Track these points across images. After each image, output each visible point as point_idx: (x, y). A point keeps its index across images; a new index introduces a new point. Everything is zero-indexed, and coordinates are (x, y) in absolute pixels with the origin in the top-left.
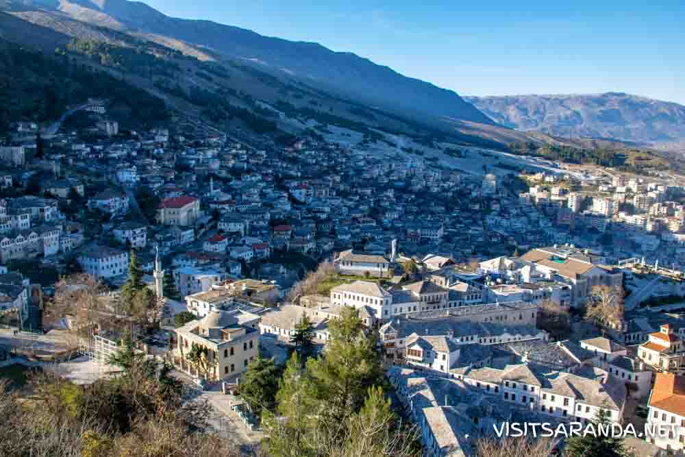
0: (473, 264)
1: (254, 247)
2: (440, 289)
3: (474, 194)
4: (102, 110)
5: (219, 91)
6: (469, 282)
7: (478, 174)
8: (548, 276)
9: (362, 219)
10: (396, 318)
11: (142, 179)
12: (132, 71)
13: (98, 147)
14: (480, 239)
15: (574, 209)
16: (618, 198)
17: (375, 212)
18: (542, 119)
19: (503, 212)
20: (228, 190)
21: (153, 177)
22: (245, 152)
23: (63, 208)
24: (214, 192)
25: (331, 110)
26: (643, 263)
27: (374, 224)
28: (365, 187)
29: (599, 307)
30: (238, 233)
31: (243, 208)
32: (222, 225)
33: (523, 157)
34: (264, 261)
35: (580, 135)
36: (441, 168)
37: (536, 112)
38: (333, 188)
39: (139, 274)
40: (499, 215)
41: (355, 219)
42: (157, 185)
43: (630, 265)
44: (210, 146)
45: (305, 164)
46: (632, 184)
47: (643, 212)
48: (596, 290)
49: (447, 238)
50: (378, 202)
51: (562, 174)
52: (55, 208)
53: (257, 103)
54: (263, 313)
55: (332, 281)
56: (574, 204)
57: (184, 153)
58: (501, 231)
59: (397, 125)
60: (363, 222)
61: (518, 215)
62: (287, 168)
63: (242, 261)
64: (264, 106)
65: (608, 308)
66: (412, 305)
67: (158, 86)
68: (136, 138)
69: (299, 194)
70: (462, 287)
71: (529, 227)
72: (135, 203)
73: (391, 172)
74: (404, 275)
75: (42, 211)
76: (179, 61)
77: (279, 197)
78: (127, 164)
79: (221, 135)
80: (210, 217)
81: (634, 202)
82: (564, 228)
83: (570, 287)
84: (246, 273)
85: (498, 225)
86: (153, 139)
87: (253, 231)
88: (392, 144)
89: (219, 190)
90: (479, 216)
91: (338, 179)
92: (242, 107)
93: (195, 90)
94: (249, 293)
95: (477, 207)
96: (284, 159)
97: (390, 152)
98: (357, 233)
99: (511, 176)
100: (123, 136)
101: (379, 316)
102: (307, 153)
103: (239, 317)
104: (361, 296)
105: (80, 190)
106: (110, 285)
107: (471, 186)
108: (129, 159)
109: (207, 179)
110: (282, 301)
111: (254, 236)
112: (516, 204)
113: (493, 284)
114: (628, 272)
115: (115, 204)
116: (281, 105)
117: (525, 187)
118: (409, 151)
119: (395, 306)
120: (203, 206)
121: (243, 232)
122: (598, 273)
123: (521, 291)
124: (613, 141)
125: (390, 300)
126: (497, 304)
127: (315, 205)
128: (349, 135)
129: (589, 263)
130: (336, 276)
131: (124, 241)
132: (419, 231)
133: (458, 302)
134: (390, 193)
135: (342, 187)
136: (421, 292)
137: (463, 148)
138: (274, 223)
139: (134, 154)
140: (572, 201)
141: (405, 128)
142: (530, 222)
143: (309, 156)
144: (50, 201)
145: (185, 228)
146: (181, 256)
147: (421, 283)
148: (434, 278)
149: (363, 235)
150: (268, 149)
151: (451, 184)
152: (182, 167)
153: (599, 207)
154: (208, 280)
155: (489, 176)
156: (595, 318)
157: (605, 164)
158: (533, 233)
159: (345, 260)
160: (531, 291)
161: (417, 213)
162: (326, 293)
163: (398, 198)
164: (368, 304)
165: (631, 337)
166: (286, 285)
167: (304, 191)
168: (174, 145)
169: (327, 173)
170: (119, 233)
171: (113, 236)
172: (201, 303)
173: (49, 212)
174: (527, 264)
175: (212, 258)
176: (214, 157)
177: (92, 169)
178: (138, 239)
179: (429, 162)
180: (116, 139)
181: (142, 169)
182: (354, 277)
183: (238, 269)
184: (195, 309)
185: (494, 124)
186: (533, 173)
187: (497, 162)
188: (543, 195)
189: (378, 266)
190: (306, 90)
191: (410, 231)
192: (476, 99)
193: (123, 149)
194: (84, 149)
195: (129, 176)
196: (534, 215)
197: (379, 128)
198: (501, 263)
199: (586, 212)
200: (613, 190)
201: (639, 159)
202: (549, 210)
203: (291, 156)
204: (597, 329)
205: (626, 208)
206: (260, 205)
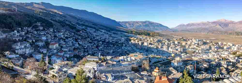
0: (118, 58)
1: (69, 54)
2: (110, 63)
3: (119, 42)
4: (40, 25)
5: (64, 20)
6: (116, 62)
7: (120, 38)
8: (134, 59)
9: (94, 48)
10: (100, 70)
11: (47, 39)
12: (46, 16)
13: (38, 32)
14: (121, 52)
15: (140, 45)
16: (149, 42)
17: (97, 47)
18: (134, 26)
19: (126, 46)
20: (65, 42)
21: (49, 38)
22: (69, 33)
23: (31, 44)
24: (62, 42)
25: (88, 24)
26: (153, 55)
27: (97, 49)
28: (95, 41)
29: (144, 65)
30: (66, 51)
31: (68, 46)
32: (63, 49)
33: (130, 34)
34: (72, 57)
35: (141, 29)
36: (112, 37)
37: (132, 24)
38: (88, 42)
39: (43, 59)
40: (125, 46)
41: (93, 48)
42: (49, 40)
43: (151, 56)
44: (61, 32)
45: (82, 36)
46: (151, 39)
47: (154, 45)
48: (144, 62)
49: (113, 52)
50: (98, 44)
51: (138, 38)
52: (29, 44)
53: (72, 23)
54: (70, 69)
55: (86, 62)
56: (140, 44)
57: (56, 34)
58: (126, 50)
59: (102, 27)
60: (95, 49)
61: (129, 47)
62: (78, 37)
63: (66, 57)
64: (73, 23)
65: (146, 65)
66: (104, 67)
67: (51, 19)
68: (46, 30)
69: (81, 43)
70: (115, 63)
71: (131, 49)
72: (45, 44)
73: (101, 38)
74: (102, 61)
75: (26, 44)
76: (56, 14)
77: (76, 43)
78: (44, 36)
79: (64, 30)
80: (60, 47)
81: (152, 43)
82: (139, 49)
83: (138, 61)
84: (68, 60)
85: (124, 49)
86: (50, 30)
87: (69, 51)
88: (101, 32)
89: (63, 42)
90: (121, 47)
91: (89, 39)
92: (69, 24)
93: (59, 20)
94: (67, 64)
95: (120, 45)
96: (77, 35)
97: (101, 33)
98: (93, 51)
99: (127, 38)
100: (44, 30)
101: (96, 70)
102: (83, 33)
103: (63, 69)
104: (92, 65)
105: (34, 41)
106: (38, 61)
107: (119, 41)
108: (45, 35)
109: (60, 39)
110: (74, 66)
111: (69, 52)
112: (128, 44)
113: (122, 62)
114: (150, 57)
115: (40, 44)
116: (78, 23)
117: (130, 40)
118: (105, 33)
119: (99, 68)
120: (59, 45)
121: (67, 51)
122: (144, 58)
123: (128, 63)
124: (148, 30)
125: (98, 66)
126: (123, 66)
127: (84, 45)
128: (92, 30)
129: (142, 56)
130: (86, 61)
131: (42, 52)
132: (107, 51)
133: (114, 66)
134: (101, 42)
135: (90, 41)
136: (106, 64)
137: (117, 32)
138: (74, 49)
139: (45, 33)
140: (140, 43)
141: (105, 28)
142: (131, 48)
143: (83, 34)
144: (28, 43)
145: (55, 50)
146: (53, 55)
147: (106, 62)
148: (109, 61)
149: (94, 52)
150: (74, 33)
151: (114, 40)
152: (55, 36)
153: (145, 44)
154: (59, 61)
155: (123, 38)
156: (144, 67)
157: (146, 35)
158: (132, 50)
159: (89, 57)
160: (130, 63)
161: (107, 47)
162: (84, 65)
163: (103, 44)
164: (93, 67)
165: (151, 70)
166: (76, 63)
167: (81, 42)
168: (54, 32)
169: (87, 38)
170: (41, 50)
171: (40, 51)
172: (56, 66)
173: (28, 45)
174: (129, 57)
175: (60, 56)
176: (62, 34)
177: (37, 37)
178: (45, 51)
179: (109, 36)
180: (42, 30)
181: (47, 37)
182: (90, 61)
183: (66, 59)
184: (55, 67)
185: (124, 27)
186: (132, 37)
187: (124, 35)
188: (134, 42)
189: (96, 59)
190: (83, 20)
191: (105, 51)
192: (120, 22)
193: (43, 32)
194: (36, 32)
195: (44, 38)
196: (132, 46)
197: (98, 28)
198: (124, 57)
199: (143, 45)
200: (148, 41)
201: (153, 34)
202: (135, 45)
203: (79, 34)
204: (144, 70)
205: (150, 44)
206: (71, 45)
